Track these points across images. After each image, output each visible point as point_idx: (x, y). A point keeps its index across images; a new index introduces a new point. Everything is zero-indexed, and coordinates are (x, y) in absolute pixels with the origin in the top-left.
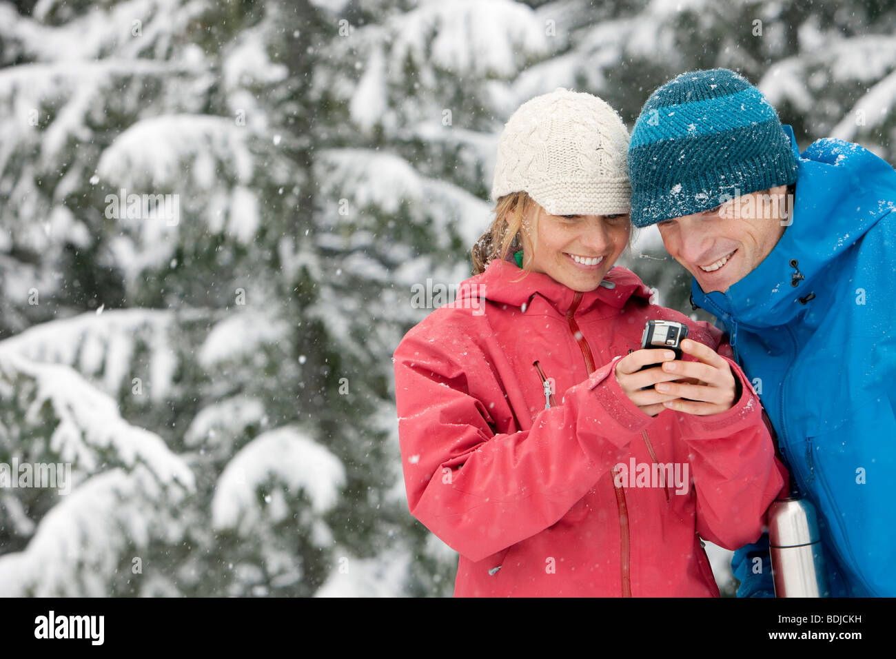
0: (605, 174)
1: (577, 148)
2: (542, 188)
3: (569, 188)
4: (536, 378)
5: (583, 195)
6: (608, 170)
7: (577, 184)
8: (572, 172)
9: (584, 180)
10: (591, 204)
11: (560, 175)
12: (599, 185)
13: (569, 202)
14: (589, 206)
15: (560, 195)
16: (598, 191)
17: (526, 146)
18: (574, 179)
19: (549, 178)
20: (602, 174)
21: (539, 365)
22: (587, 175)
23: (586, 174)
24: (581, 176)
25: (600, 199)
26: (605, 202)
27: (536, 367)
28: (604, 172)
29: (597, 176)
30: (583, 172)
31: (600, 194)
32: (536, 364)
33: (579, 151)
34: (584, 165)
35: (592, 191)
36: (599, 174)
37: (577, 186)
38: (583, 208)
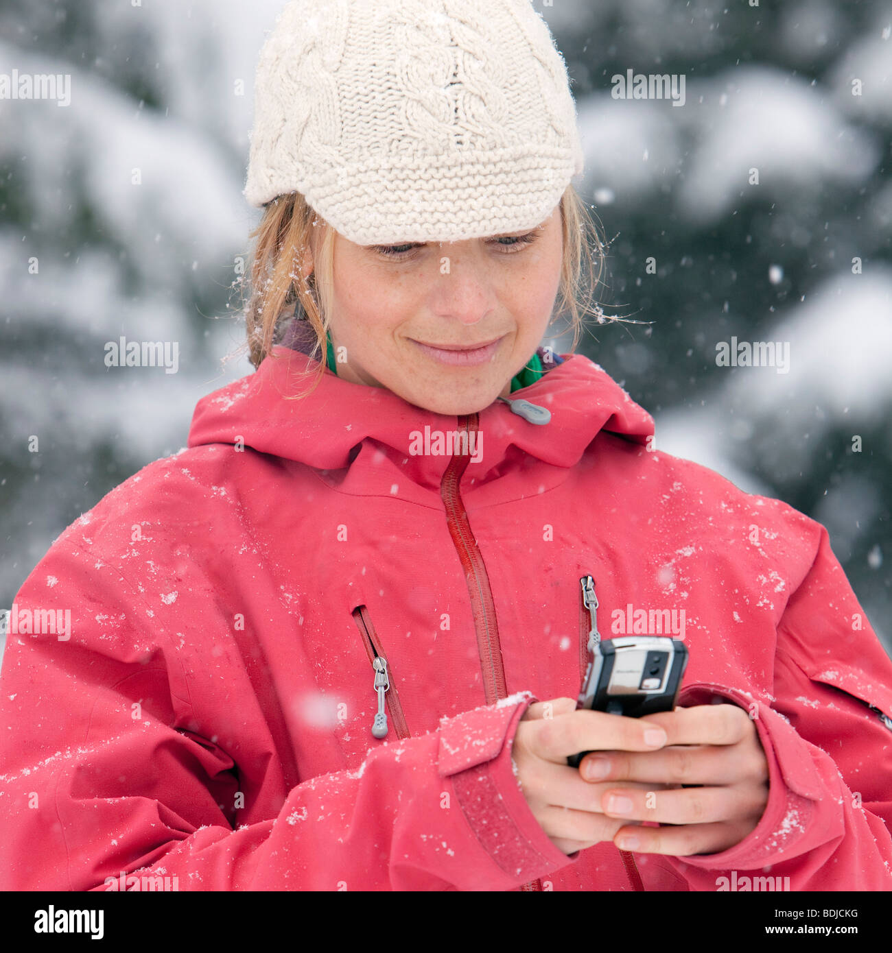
0: (467, 145)
1: (400, 86)
2: (329, 184)
3: (385, 182)
4: (356, 646)
5: (417, 195)
6: (475, 135)
7: (402, 170)
8: (391, 143)
9: (418, 161)
10: (437, 215)
11: (365, 150)
12: (454, 170)
13: (386, 214)
14: (434, 220)
15: (366, 199)
16: (451, 184)
17: (296, 86)
18: (394, 160)
19: (342, 160)
20: (459, 143)
21: (365, 614)
22: (425, 149)
23: (421, 146)
24: (410, 151)
25: (459, 203)
26: (471, 209)
27: (357, 620)
28: (466, 138)
29: (446, 149)
30: (415, 143)
31: (458, 192)
32: (358, 611)
33: (404, 92)
34: (415, 125)
35: (439, 185)
36: (453, 145)
37: (402, 176)
38: (417, 226)
